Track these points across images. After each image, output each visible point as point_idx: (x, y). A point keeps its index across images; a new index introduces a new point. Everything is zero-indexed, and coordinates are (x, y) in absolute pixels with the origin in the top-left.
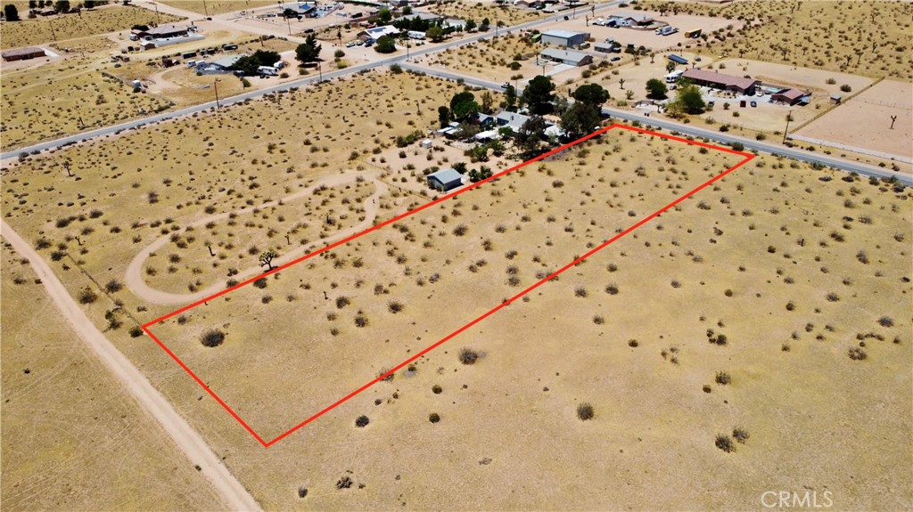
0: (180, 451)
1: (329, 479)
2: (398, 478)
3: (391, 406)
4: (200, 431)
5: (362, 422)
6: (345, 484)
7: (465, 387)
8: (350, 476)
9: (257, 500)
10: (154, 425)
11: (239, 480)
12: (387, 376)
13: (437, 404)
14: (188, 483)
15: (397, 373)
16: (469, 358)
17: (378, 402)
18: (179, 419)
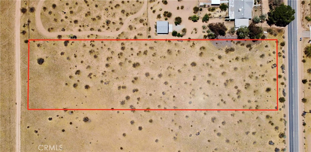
0: (15, 95)
1: (35, 128)
2: (45, 139)
3: (59, 119)
4: (22, 92)
5: (50, 119)
6: (36, 132)
7: (77, 127)
8: (38, 131)
9: (21, 122)
10: (14, 83)
11: (21, 113)
12: (65, 110)
13: (68, 127)
14: (12, 106)
15: (68, 111)
16: (86, 120)
17: (58, 116)
18: (20, 85)
